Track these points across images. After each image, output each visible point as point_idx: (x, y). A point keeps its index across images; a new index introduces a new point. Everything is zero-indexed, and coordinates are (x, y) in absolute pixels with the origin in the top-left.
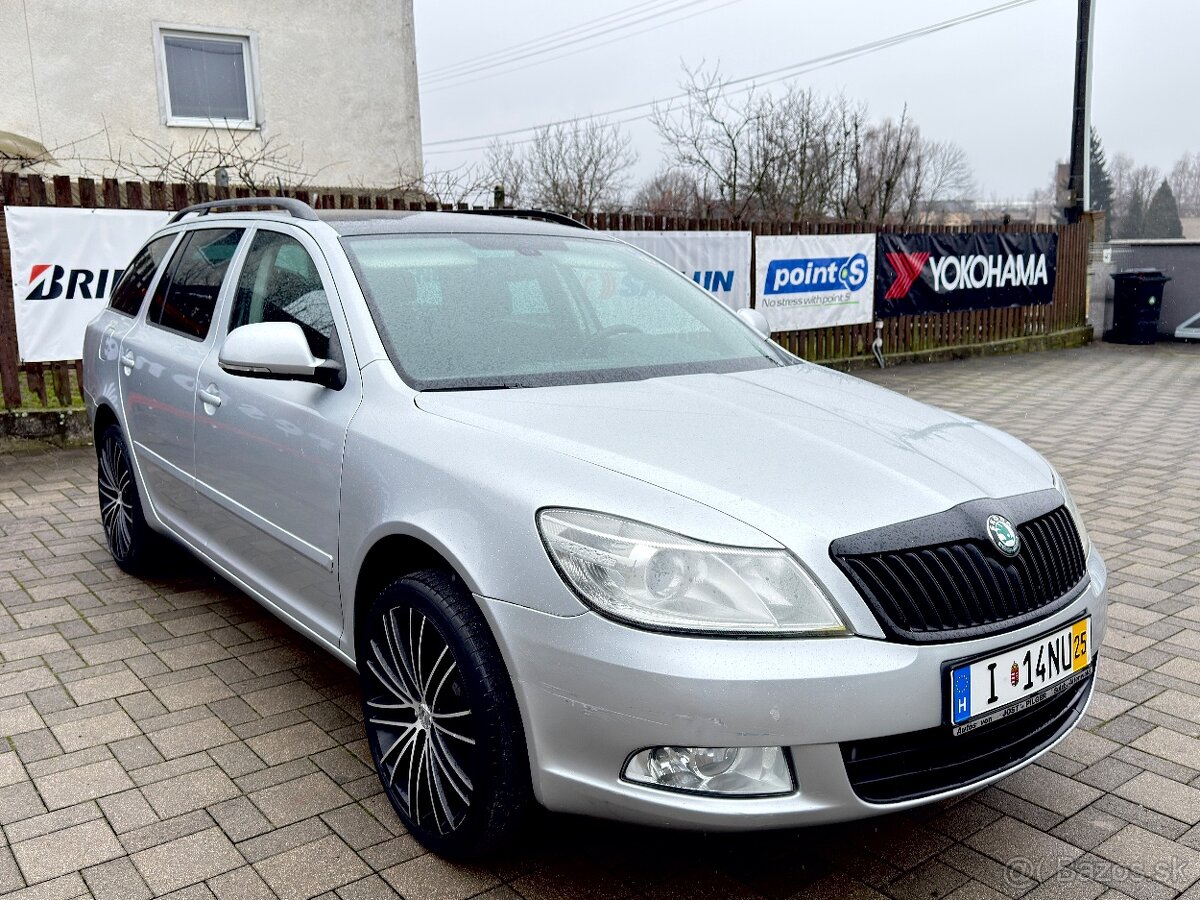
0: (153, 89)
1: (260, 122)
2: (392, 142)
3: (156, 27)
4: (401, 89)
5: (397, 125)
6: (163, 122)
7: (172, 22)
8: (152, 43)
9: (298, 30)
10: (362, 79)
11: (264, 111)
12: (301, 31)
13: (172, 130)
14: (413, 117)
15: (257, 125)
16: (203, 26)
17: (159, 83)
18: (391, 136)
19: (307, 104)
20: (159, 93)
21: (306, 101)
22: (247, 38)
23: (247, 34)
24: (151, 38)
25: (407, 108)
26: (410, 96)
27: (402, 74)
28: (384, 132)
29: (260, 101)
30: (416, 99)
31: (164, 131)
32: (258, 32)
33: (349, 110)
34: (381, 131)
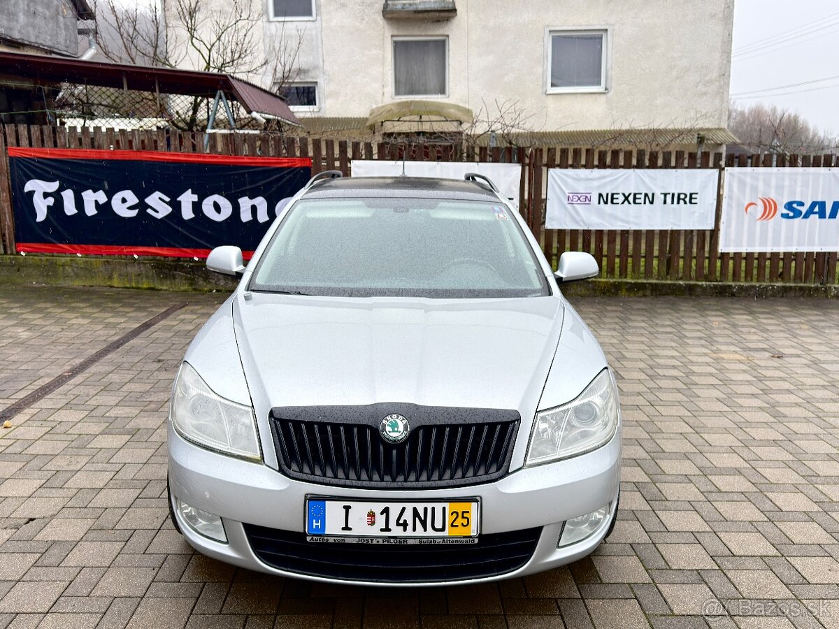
0: (540, 70)
1: (608, 87)
2: (705, 94)
3: (547, 30)
4: (717, 55)
5: (711, 82)
6: (544, 91)
7: (557, 26)
8: (543, 41)
9: (642, 20)
10: (687, 50)
11: (612, 78)
12: (645, 21)
13: (550, 97)
14: (725, 75)
15: (606, 89)
16: (577, 26)
17: (545, 67)
18: (704, 90)
19: (643, 72)
20: (544, 73)
21: (643, 70)
22: (606, 30)
23: (606, 28)
24: (543, 38)
25: (720, 68)
26: (723, 60)
27: (720, 44)
28: (699, 88)
29: (609, 74)
30: (729, 62)
31: (544, 97)
32: (614, 25)
33: (674, 73)
34: (697, 87)
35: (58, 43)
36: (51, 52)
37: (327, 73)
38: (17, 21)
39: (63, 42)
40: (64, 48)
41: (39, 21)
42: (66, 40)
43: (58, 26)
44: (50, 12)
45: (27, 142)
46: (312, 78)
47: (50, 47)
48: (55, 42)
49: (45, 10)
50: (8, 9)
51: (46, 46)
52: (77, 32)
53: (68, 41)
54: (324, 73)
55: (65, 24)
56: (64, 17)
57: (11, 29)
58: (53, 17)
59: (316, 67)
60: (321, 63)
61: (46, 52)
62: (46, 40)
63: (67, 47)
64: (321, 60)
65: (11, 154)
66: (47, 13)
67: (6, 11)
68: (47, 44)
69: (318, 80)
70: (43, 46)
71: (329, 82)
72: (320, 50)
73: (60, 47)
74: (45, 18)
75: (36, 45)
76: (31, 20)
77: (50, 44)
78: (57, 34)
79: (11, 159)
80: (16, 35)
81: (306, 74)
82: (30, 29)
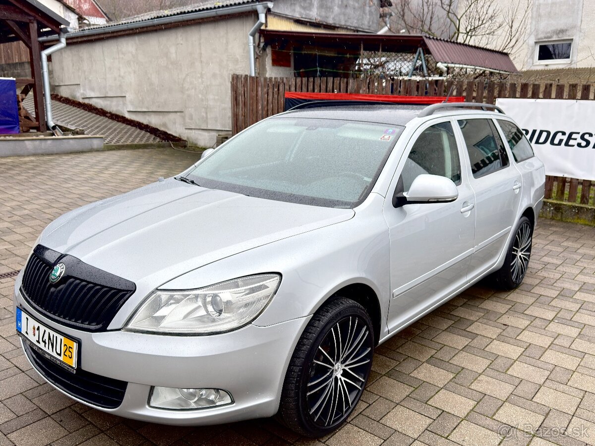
35: (362, 24)
36: (358, 31)
37: (583, 31)
38: (332, 12)
39: (366, 23)
40: (367, 28)
41: (349, 11)
42: (369, 23)
43: (364, 12)
44: (358, 4)
45: (294, 89)
46: (569, 36)
47: (355, 27)
48: (361, 24)
49: (355, 3)
50: (326, 5)
51: (352, 27)
52: (379, 16)
53: (371, 23)
54: (580, 31)
55: (370, 11)
56: (370, 7)
57: (327, 17)
58: (361, 7)
59: (574, 27)
60: (579, 23)
61: (354, 31)
62: (353, 23)
63: (370, 27)
64: (579, 21)
65: (286, 96)
66: (357, 5)
67: (325, 6)
68: (353, 25)
69: (574, 38)
70: (351, 27)
71: (584, 38)
72: (580, 13)
73: (364, 27)
74: (354, 8)
75: (345, 27)
76: (343, 10)
77: (356, 25)
78: (363, 18)
79: (286, 99)
80: (330, 21)
81: (564, 33)
82: (342, 17)
